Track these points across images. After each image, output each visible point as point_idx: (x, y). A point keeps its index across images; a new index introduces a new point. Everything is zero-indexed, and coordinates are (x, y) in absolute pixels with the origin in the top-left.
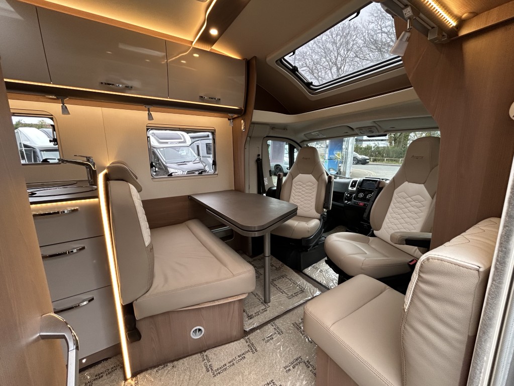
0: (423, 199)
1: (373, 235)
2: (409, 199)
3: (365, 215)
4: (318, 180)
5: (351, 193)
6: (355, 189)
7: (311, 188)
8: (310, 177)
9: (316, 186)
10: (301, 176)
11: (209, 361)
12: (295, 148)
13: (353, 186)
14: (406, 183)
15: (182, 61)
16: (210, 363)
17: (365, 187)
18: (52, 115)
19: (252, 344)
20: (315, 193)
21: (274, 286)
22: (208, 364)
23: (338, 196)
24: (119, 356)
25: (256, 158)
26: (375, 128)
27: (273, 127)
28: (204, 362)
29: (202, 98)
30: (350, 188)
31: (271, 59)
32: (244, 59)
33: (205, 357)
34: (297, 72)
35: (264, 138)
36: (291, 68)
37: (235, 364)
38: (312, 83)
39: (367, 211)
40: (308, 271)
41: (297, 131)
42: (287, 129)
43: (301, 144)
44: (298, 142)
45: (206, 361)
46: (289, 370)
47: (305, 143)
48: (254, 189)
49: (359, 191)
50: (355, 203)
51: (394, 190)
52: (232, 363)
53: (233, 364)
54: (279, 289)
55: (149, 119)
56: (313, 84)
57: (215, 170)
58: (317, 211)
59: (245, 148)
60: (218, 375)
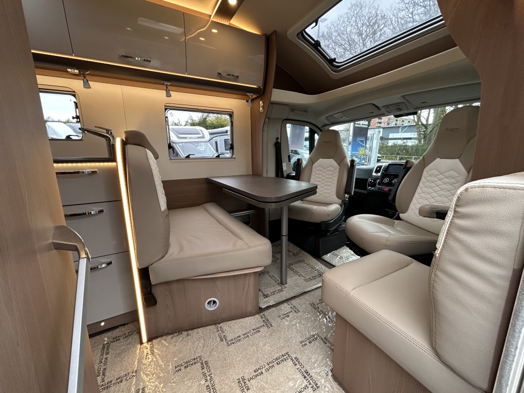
0: (458, 175)
1: (399, 218)
2: (441, 176)
3: (390, 198)
4: (339, 165)
5: (376, 179)
6: (379, 174)
7: (332, 173)
8: (332, 162)
9: (337, 171)
10: (321, 161)
11: (223, 332)
12: (316, 133)
13: (377, 171)
14: (438, 159)
15: (201, 39)
16: (224, 334)
17: (392, 171)
18: (74, 92)
19: (268, 320)
20: (336, 179)
21: (291, 269)
22: (222, 335)
23: (361, 183)
24: (136, 323)
25: (274, 141)
26: (404, 105)
27: (293, 108)
28: (219, 332)
29: (220, 75)
30: (374, 174)
31: (292, 33)
32: (264, 35)
33: (219, 329)
34: (319, 47)
35: (284, 120)
36: (313, 42)
37: (250, 336)
38: (335, 59)
39: (393, 194)
40: (328, 257)
41: (318, 114)
42: (307, 112)
43: (322, 129)
44: (320, 126)
45: (220, 332)
46: (305, 344)
47: (326, 128)
48: (272, 173)
49: (384, 176)
50: (379, 188)
51: (424, 168)
52: (246, 336)
53: (248, 336)
54: (296, 273)
55: (167, 96)
56: (337, 60)
57: (233, 153)
58: (338, 197)
59: (263, 130)
60: (232, 345)
